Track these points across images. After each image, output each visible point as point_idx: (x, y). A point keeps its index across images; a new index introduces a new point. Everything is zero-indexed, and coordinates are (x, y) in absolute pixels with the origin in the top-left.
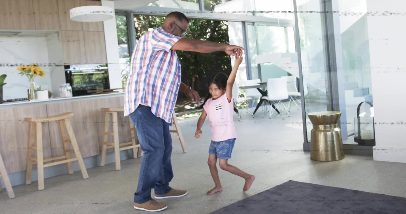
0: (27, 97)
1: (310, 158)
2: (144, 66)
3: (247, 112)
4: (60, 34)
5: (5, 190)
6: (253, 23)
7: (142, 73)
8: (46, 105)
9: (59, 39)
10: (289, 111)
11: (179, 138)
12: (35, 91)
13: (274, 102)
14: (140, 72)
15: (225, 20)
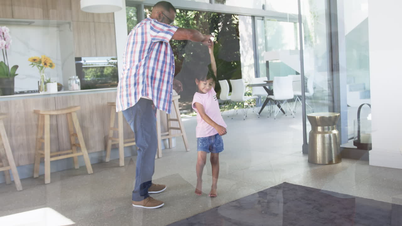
0: (37, 89)
1: (307, 161)
2: (142, 59)
3: (253, 112)
4: (72, 25)
5: (13, 182)
6: (263, 17)
7: (140, 66)
8: (55, 98)
9: (71, 30)
10: (294, 111)
11: (183, 136)
12: (45, 83)
13: (280, 102)
14: (139, 65)
15: (236, 15)
